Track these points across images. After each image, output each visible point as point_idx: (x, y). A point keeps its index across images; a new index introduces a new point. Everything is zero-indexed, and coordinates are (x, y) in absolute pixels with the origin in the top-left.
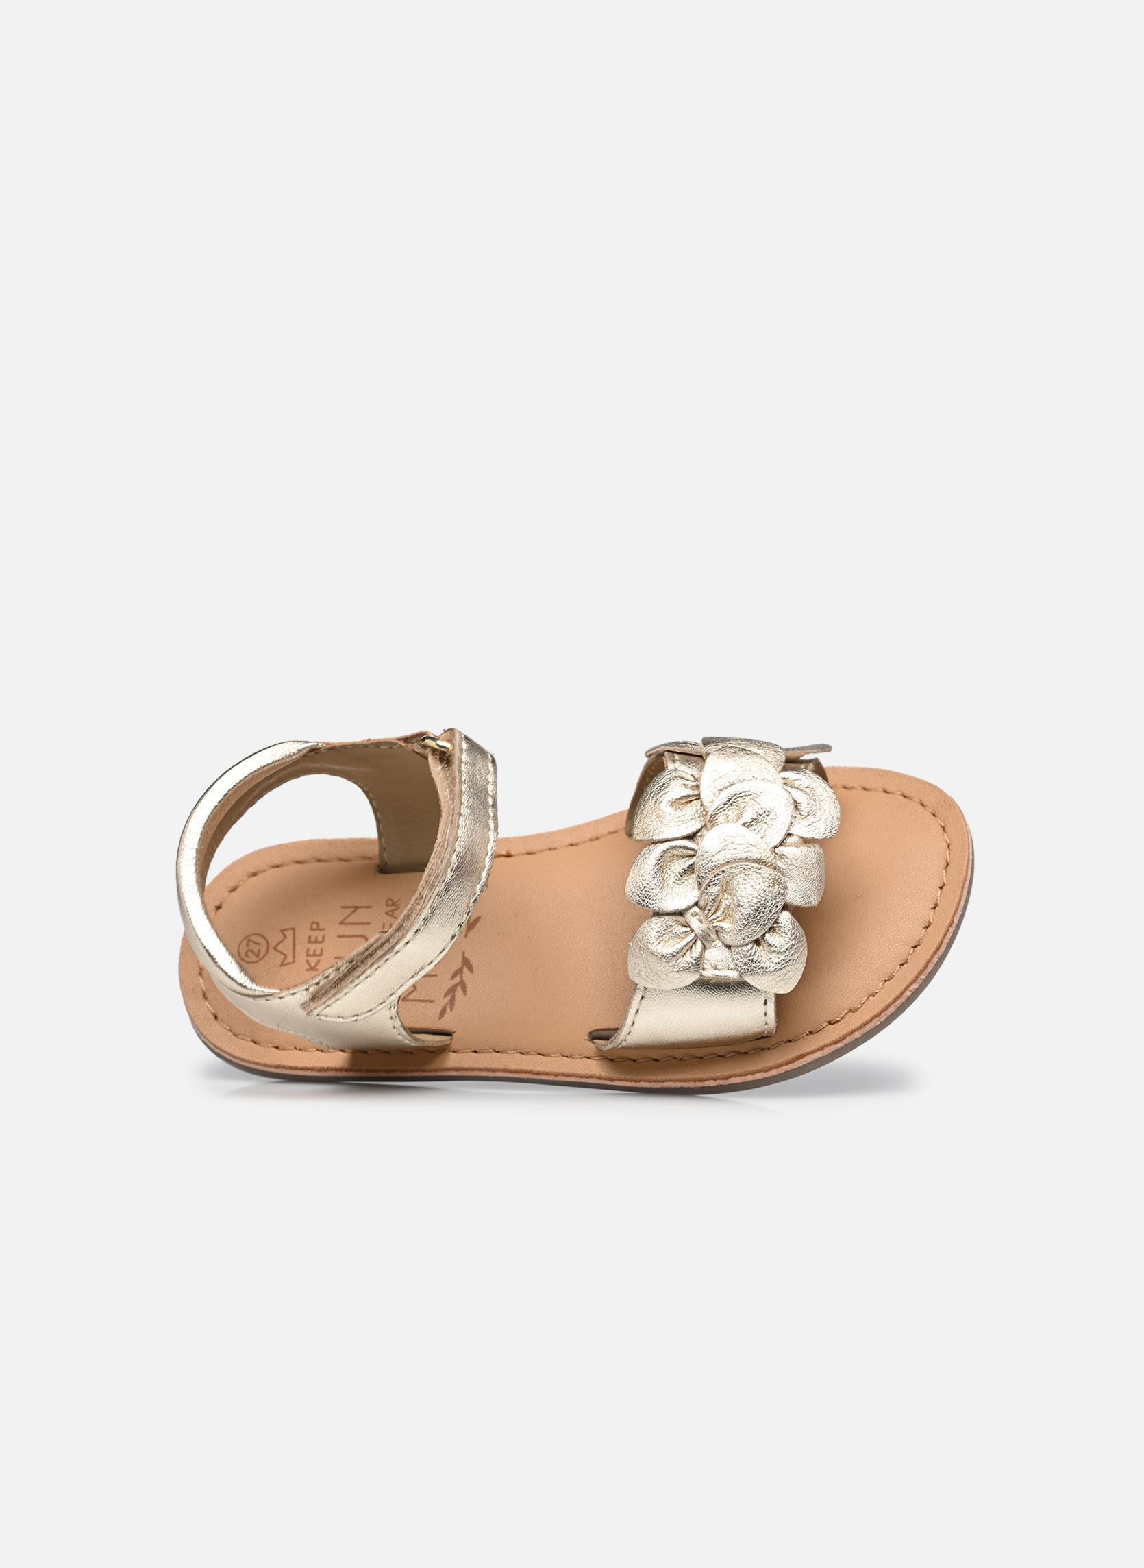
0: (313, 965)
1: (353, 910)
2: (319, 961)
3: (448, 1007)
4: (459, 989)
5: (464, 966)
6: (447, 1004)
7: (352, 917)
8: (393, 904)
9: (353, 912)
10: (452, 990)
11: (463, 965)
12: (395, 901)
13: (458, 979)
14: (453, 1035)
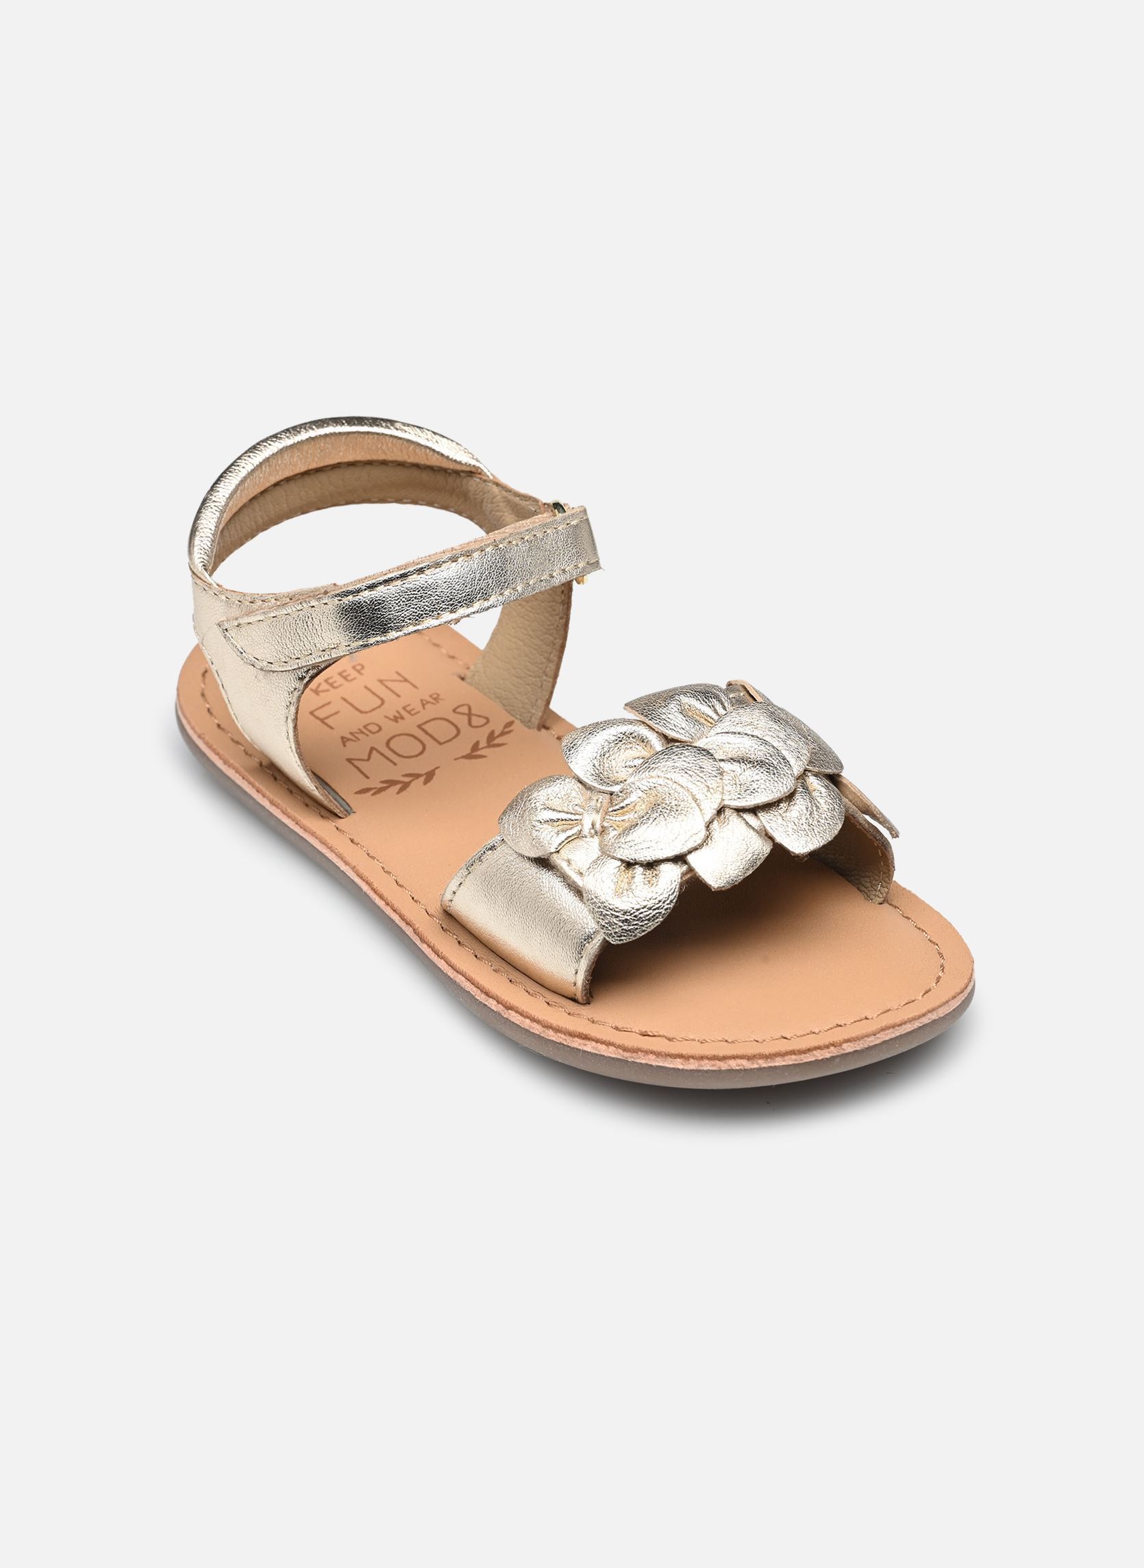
0: (320, 689)
1: (401, 678)
2: (328, 690)
3: (373, 792)
4: (399, 786)
5: (425, 776)
6: (375, 788)
7: (393, 683)
8: (435, 699)
9: (400, 681)
10: (391, 783)
11: (426, 774)
12: (440, 697)
13: (407, 779)
14: (352, 815)
